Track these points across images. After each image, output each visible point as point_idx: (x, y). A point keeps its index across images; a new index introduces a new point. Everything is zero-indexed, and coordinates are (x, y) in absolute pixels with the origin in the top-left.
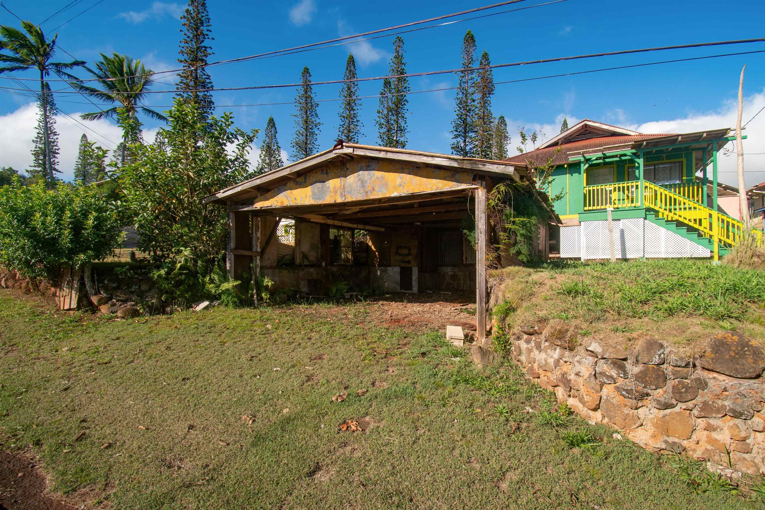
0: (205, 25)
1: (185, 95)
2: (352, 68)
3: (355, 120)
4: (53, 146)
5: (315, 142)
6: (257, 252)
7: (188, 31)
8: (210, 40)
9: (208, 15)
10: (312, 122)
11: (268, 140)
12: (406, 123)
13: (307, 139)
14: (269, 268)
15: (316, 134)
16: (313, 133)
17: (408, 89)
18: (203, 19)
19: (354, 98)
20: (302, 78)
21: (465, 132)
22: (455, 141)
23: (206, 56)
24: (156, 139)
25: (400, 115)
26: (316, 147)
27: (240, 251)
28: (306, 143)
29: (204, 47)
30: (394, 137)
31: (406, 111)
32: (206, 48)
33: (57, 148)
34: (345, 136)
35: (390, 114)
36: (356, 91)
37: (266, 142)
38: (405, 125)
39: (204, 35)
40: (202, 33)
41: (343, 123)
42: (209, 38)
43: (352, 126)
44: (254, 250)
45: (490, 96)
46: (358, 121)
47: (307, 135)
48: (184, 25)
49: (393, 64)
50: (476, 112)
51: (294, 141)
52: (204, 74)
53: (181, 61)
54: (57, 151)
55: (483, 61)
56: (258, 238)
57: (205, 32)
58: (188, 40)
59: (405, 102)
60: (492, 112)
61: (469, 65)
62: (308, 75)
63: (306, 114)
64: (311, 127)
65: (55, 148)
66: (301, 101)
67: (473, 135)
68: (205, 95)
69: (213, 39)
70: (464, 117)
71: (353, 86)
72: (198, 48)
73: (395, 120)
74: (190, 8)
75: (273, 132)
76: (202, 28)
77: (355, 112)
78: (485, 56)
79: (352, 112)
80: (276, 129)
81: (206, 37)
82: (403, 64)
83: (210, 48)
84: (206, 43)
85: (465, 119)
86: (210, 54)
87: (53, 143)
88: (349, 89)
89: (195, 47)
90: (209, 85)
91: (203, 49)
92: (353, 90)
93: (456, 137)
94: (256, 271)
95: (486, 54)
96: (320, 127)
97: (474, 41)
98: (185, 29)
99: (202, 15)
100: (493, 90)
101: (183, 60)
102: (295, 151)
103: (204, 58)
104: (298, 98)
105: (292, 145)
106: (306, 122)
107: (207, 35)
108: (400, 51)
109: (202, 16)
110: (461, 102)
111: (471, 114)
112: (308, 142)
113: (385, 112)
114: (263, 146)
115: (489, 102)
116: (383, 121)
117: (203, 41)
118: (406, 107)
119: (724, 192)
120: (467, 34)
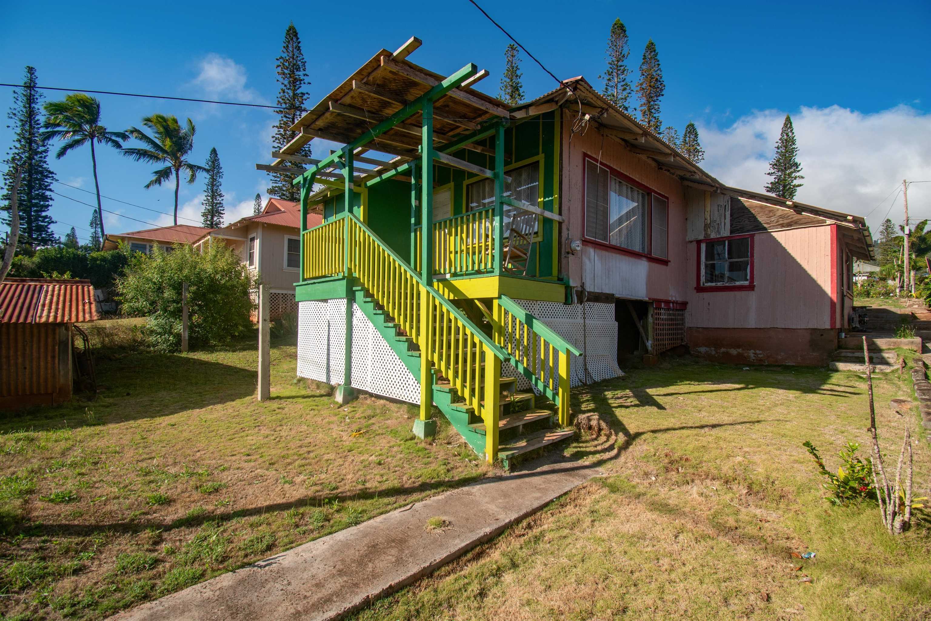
0: (301, 69)
7: (284, 79)
8: (307, 85)
9: (303, 59)
18: (299, 63)
32: (303, 94)
39: (300, 80)
40: (298, 79)
42: (305, 83)
45: (660, 98)
48: (280, 73)
49: (506, 79)
53: (278, 112)
55: (646, 54)
57: (302, 78)
58: (285, 88)
60: (661, 119)
61: (620, 64)
69: (310, 83)
72: (295, 95)
76: (297, 73)
78: (651, 47)
81: (303, 82)
82: (518, 76)
84: (303, 89)
89: (291, 94)
91: (300, 95)
95: (652, 44)
97: (626, 32)
98: (280, 78)
100: (662, 90)
107: (304, 80)
108: (514, 61)
115: (657, 107)
117: (300, 87)
119: (797, 217)
120: (615, 24)
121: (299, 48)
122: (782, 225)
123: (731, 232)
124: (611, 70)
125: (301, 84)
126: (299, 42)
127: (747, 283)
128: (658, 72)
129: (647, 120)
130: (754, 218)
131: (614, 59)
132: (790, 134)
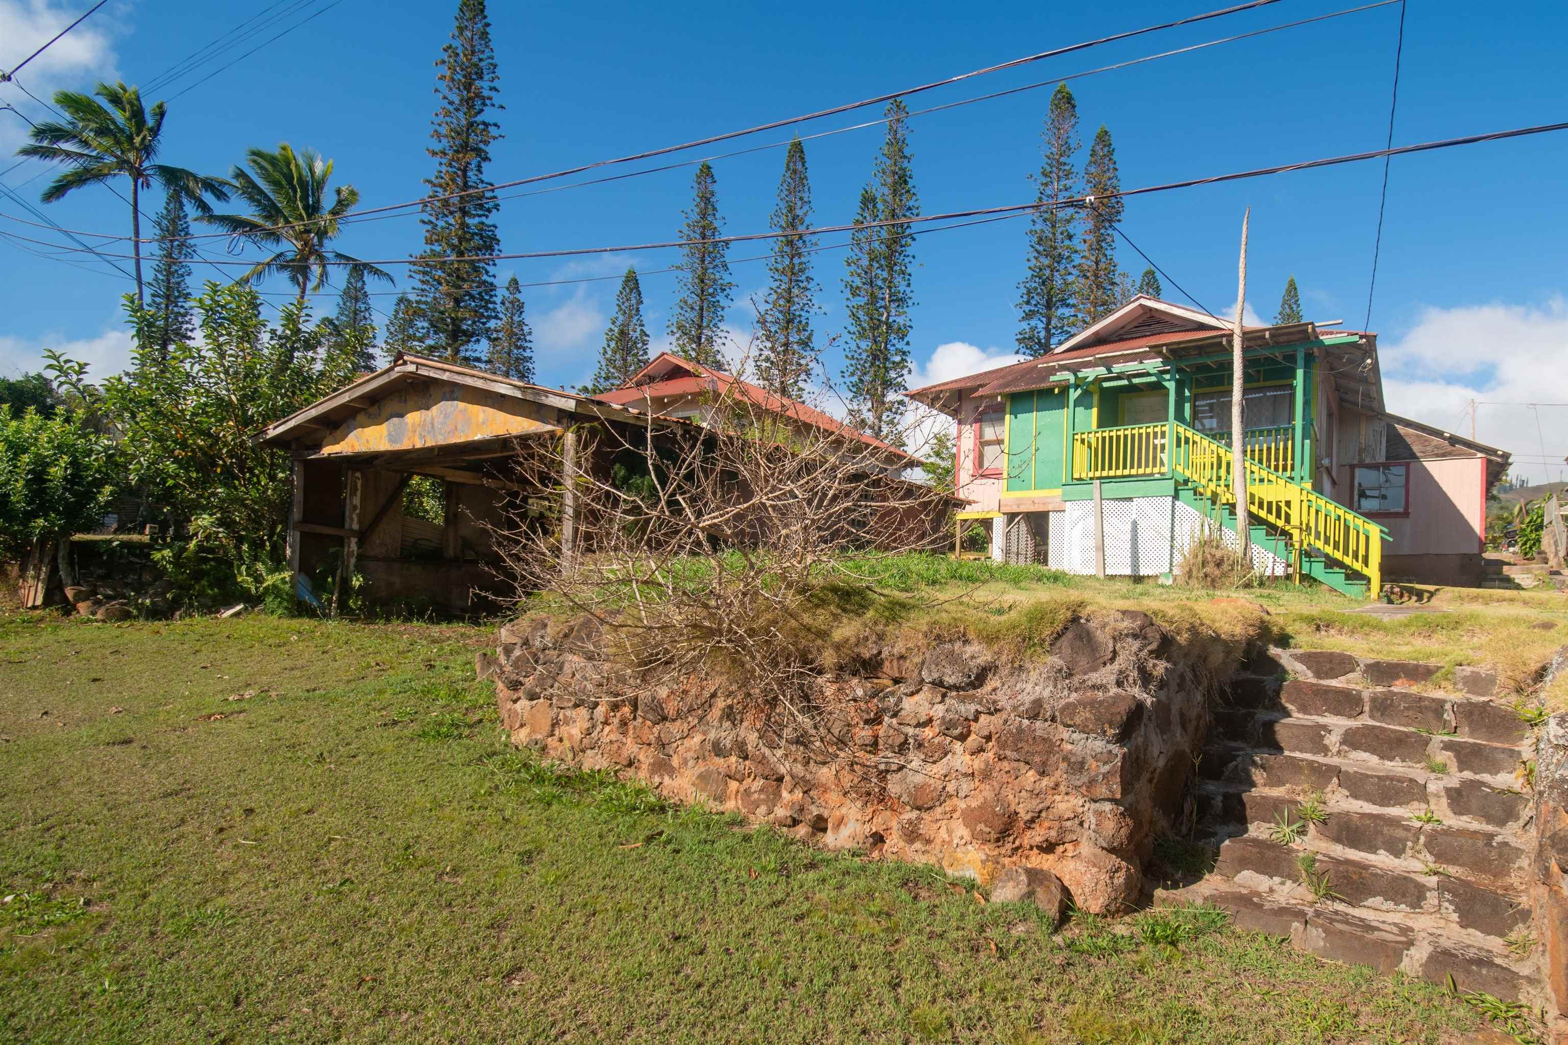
0: (486, 77)
1: (441, 223)
2: (799, 166)
3: (803, 278)
4: (182, 323)
5: (719, 324)
6: (352, 530)
7: (451, 89)
8: (495, 109)
9: (492, 58)
10: (715, 281)
11: (621, 318)
12: (909, 285)
13: (701, 317)
14: (378, 559)
15: (723, 308)
16: (715, 305)
17: (915, 212)
18: (482, 64)
19: (801, 229)
20: (696, 185)
21: (1049, 305)
22: (1024, 325)
23: (486, 143)
24: (397, 312)
25: (897, 268)
26: (721, 334)
27: (313, 526)
28: (700, 327)
29: (484, 123)
30: (882, 315)
31: (911, 259)
32: (486, 125)
33: (190, 327)
34: (781, 312)
35: (876, 265)
36: (805, 214)
37: (618, 323)
38: (908, 290)
39: (483, 98)
40: (478, 95)
41: (778, 283)
42: (493, 105)
43: (796, 291)
44: (347, 526)
45: (1114, 225)
46: (809, 279)
47: (702, 309)
48: (442, 78)
49: (885, 159)
50: (1076, 263)
51: (674, 320)
52: (482, 182)
53: (434, 153)
54: (189, 334)
55: (1098, 148)
56: (355, 507)
57: (486, 93)
58: (451, 108)
59: (909, 241)
60: (1115, 260)
61: (1062, 159)
62: (709, 180)
63: (703, 261)
64: (711, 291)
65: (185, 326)
66: (692, 235)
67: (1067, 312)
68: (483, 223)
69: (502, 107)
70: (1047, 272)
71: (799, 203)
72: (471, 125)
73: (884, 280)
74: (456, 43)
75: (634, 301)
76: (478, 83)
77: (803, 259)
78: (1103, 138)
79: (796, 261)
80: (640, 294)
81: (488, 102)
82: (905, 157)
83: (495, 125)
84: (488, 115)
85: (1051, 279)
86: (495, 138)
87: (184, 315)
88: (791, 209)
89: (464, 122)
90: (491, 205)
91: (481, 127)
92: (799, 212)
93: (1029, 316)
94: (349, 561)
95: (1106, 132)
96: (733, 293)
97: (1074, 107)
98: (443, 86)
99: (481, 56)
100: (1118, 213)
101: (437, 150)
102: (675, 343)
103: (482, 146)
104: (685, 230)
105: (669, 330)
106: (702, 281)
107: (490, 98)
108: (899, 130)
109: (481, 60)
110: (1040, 239)
111: (1062, 266)
112: (705, 324)
113: (865, 262)
114: (611, 330)
115: (1109, 239)
116: (858, 282)
117: (481, 111)
118: (909, 251)
119: (1450, 448)
120: (1059, 91)
121: (484, 35)
122: (1437, 455)
123: (1387, 458)
124: (1048, 169)
125: (484, 104)
126: (488, 25)
127: (1401, 510)
128: (1114, 181)
129: (1093, 258)
130: (1408, 447)
131: (1054, 150)
132: (1295, 307)
